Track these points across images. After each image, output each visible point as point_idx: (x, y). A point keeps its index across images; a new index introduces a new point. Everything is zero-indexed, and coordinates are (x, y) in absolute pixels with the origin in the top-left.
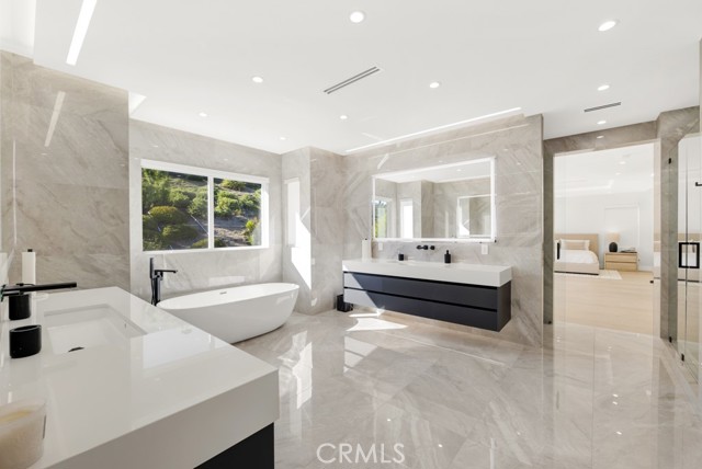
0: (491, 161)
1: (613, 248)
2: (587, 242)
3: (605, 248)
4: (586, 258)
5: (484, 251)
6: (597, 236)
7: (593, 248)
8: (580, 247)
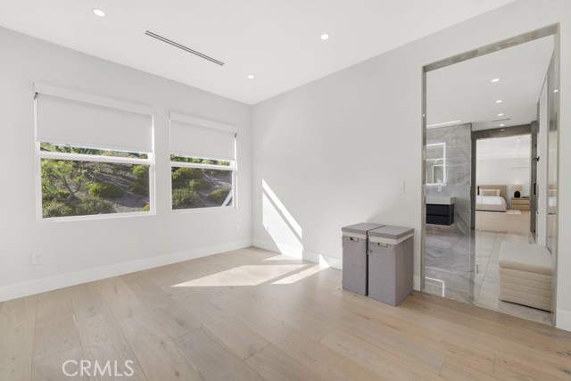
0: (444, 144)
1: (517, 195)
2: (499, 191)
3: (511, 195)
4: (497, 201)
5: (440, 190)
6: (505, 187)
7: (503, 195)
8: (494, 194)
